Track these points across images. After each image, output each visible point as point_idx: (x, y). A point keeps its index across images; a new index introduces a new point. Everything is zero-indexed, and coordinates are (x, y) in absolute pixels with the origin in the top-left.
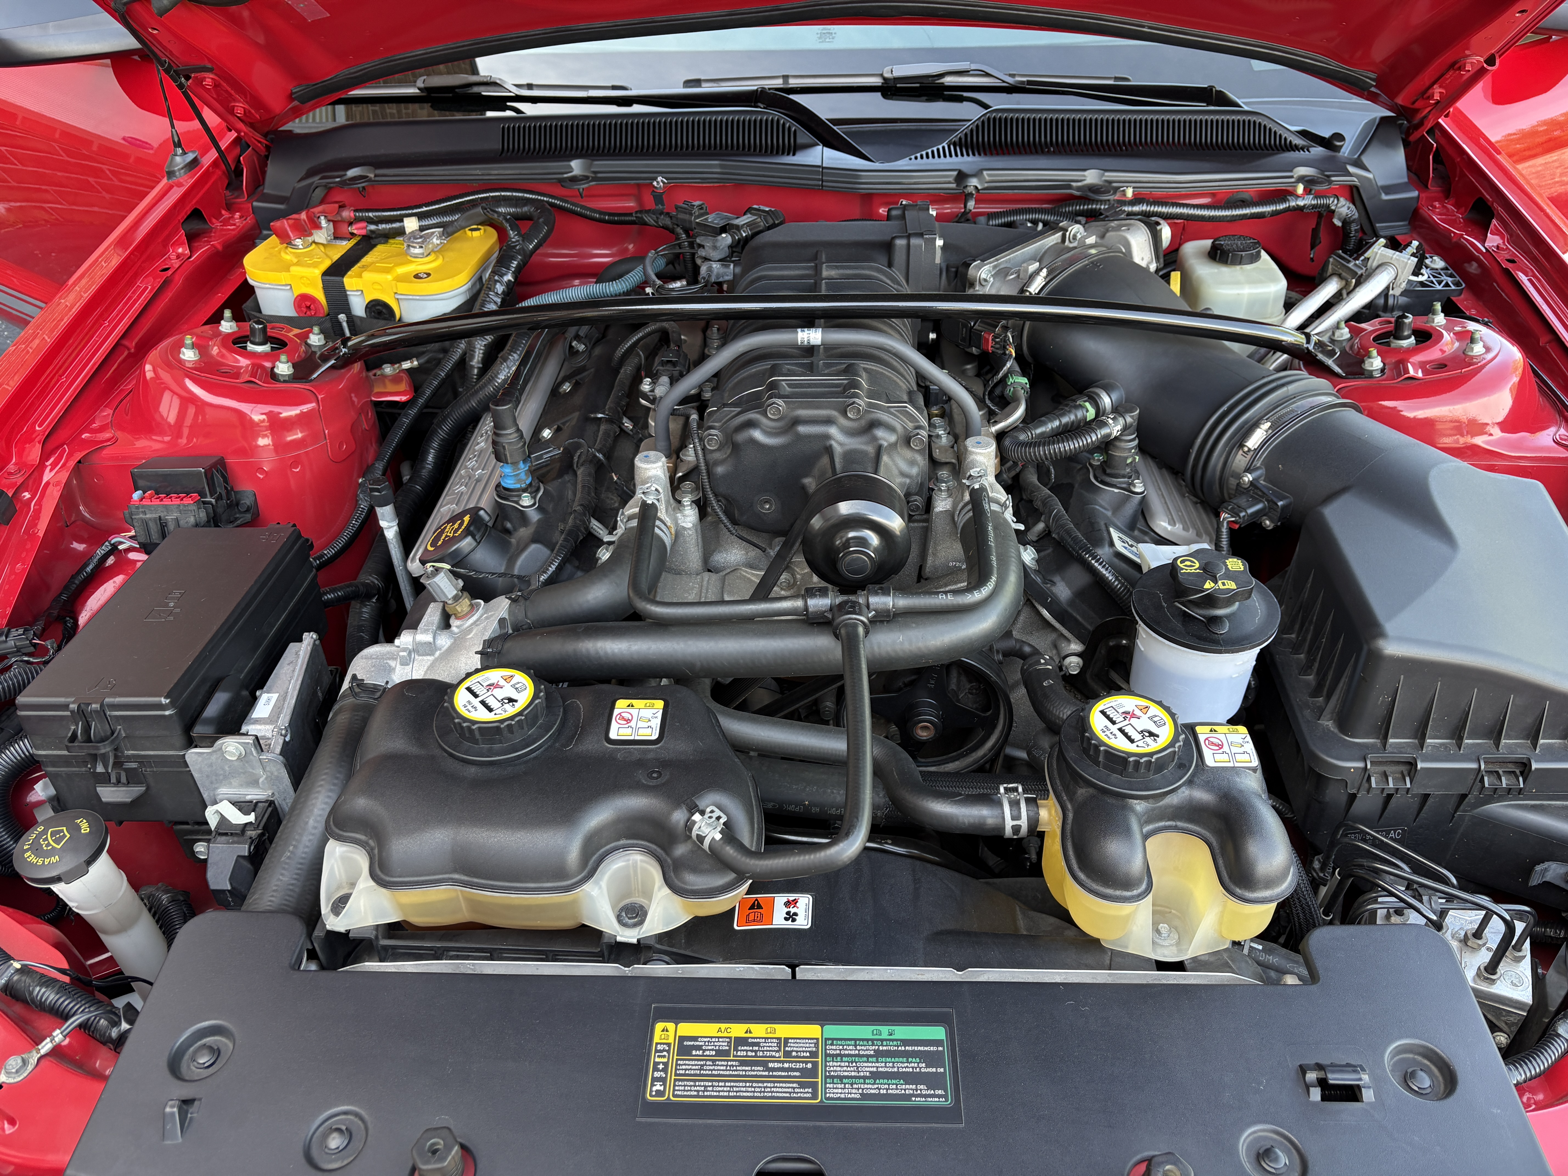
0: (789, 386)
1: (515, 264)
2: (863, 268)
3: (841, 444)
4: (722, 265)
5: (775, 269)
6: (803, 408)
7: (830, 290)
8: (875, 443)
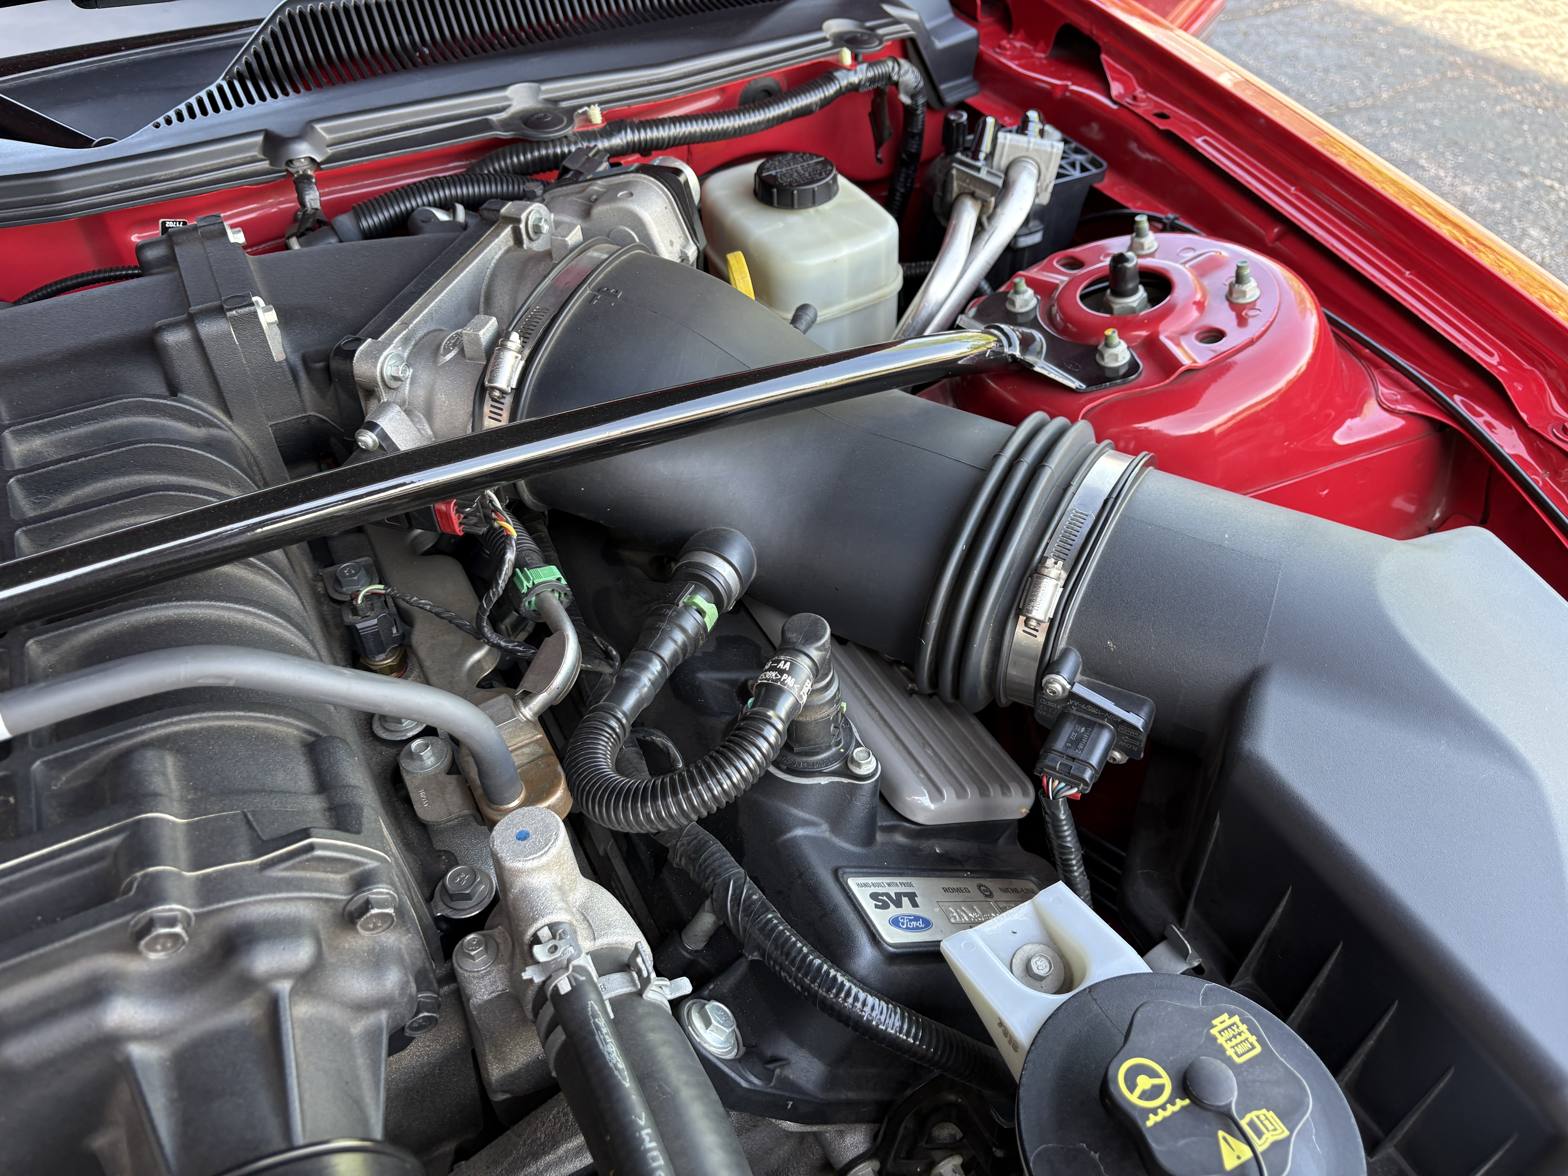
2: (108, 414)
3: (152, 1038)
7: (40, 492)
8: (258, 994)
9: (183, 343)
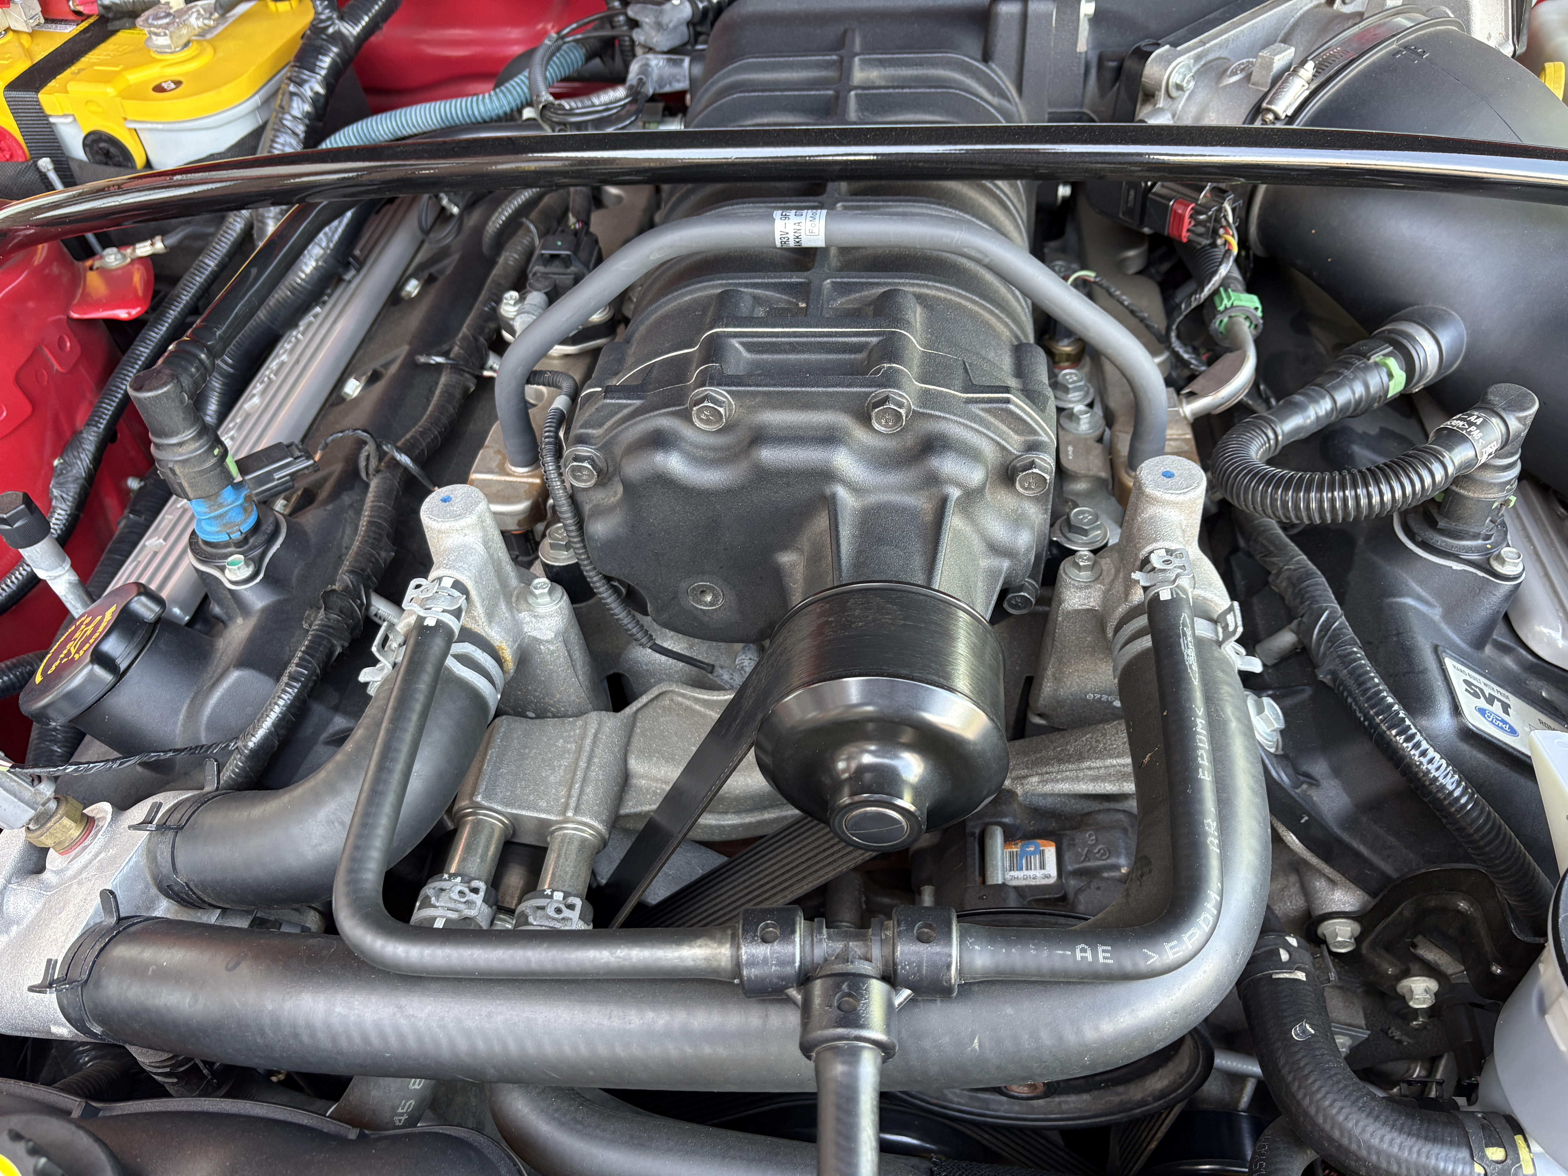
0: (749, 347)
1: (326, 62)
2: (933, 64)
3: (855, 489)
4: (669, 60)
5: (763, 68)
6: (774, 407)
7: (867, 109)
8: (934, 490)
9: (1012, 15)
